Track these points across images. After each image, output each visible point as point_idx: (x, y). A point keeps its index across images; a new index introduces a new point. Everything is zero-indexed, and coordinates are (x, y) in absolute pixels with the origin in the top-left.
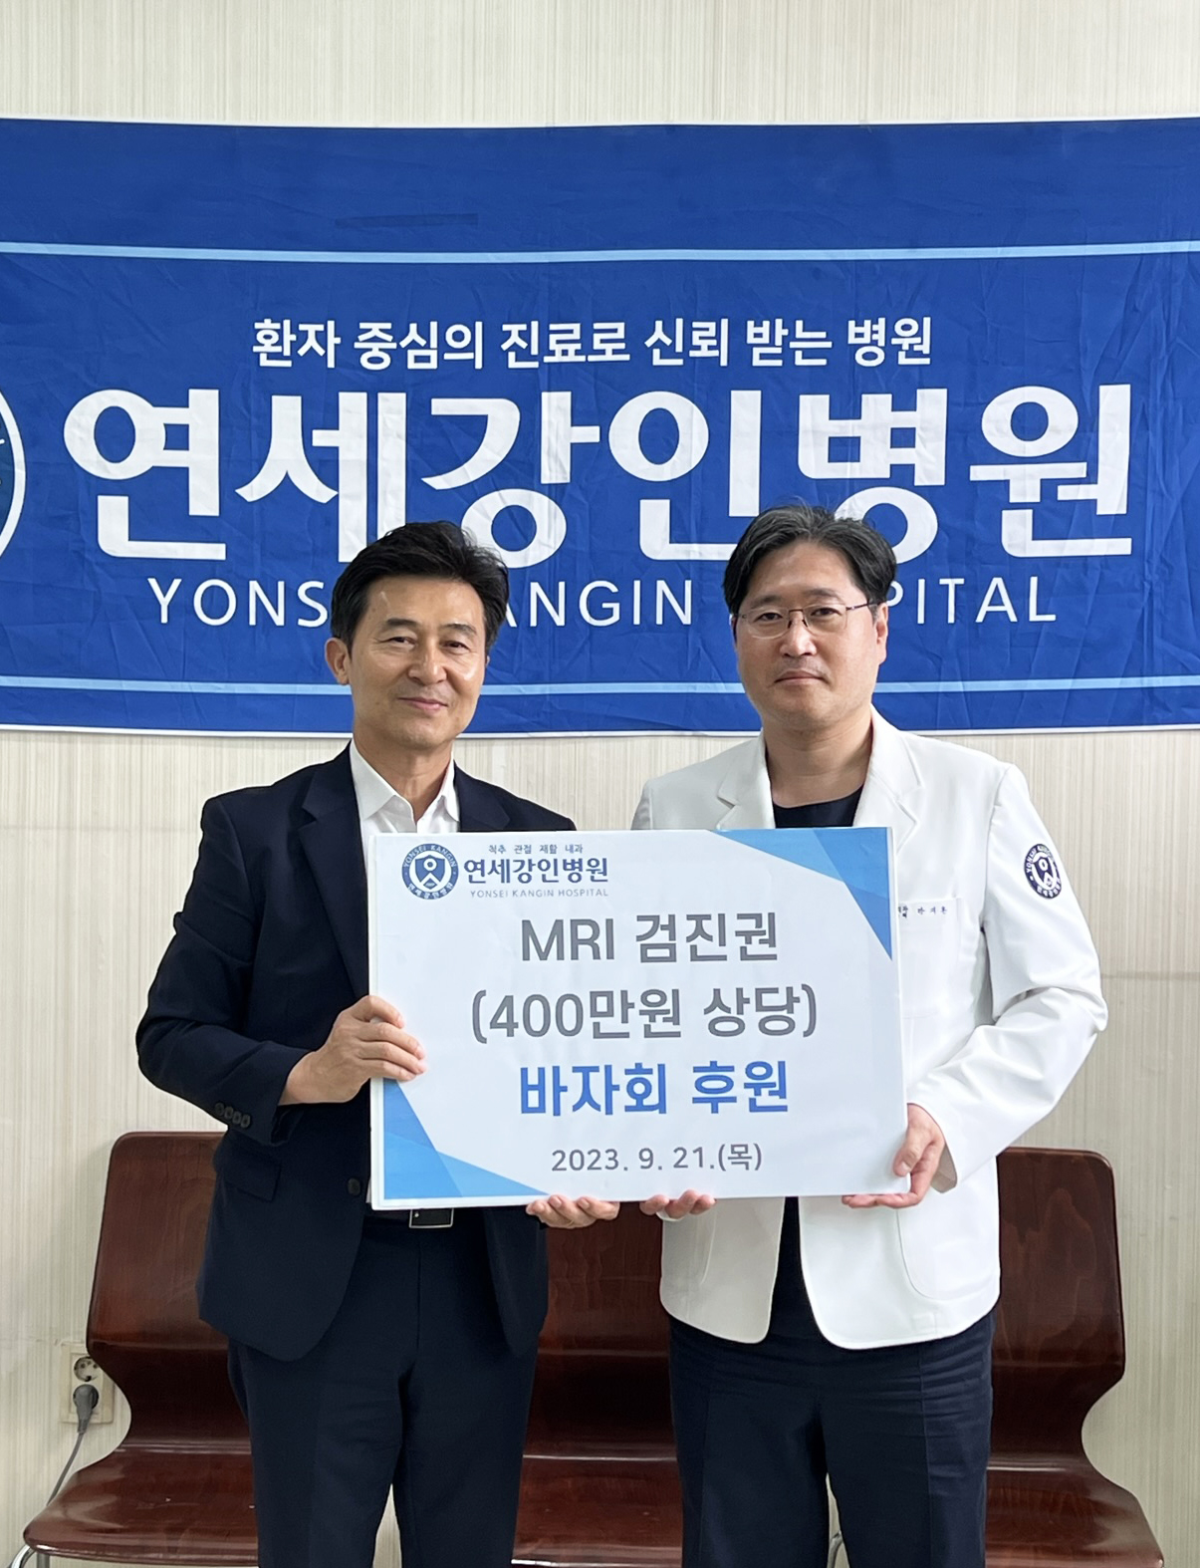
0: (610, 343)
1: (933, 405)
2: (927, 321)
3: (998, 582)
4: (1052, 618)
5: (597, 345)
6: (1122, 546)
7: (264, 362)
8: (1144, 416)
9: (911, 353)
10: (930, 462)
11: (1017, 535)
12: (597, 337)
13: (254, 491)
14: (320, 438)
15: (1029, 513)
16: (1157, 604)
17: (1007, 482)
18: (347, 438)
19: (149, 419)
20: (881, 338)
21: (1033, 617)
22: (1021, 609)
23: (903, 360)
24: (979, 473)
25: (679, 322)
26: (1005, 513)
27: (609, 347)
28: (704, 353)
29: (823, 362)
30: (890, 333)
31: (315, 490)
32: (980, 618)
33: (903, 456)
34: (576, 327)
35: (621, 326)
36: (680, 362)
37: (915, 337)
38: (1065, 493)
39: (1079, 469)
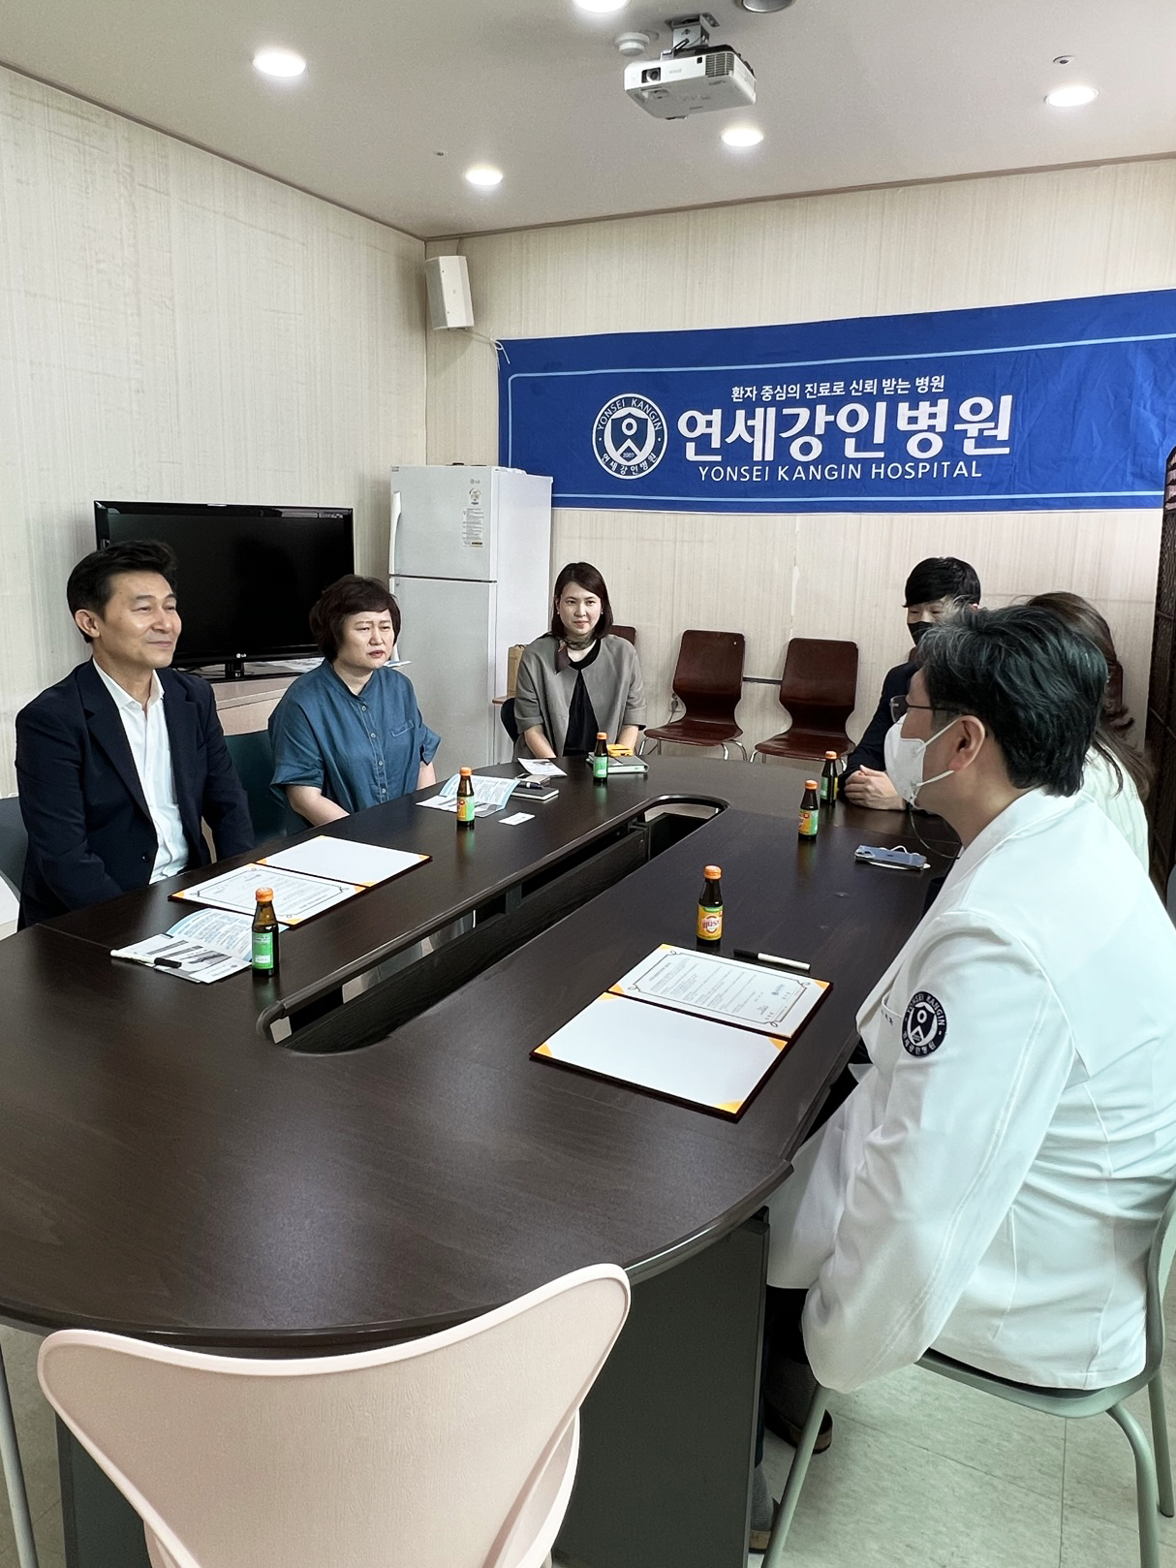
0: (839, 388)
1: (943, 404)
2: (943, 377)
3: (961, 463)
4: (980, 475)
5: (835, 390)
6: (1006, 451)
7: (735, 400)
8: (1016, 405)
9: (937, 388)
10: (941, 424)
11: (969, 447)
12: (835, 387)
13: (729, 440)
14: (750, 423)
15: (974, 440)
16: (1017, 471)
17: (966, 430)
18: (757, 423)
19: (701, 419)
20: (927, 383)
21: (974, 475)
22: (970, 472)
23: (934, 390)
24: (958, 427)
25: (861, 381)
26: (966, 440)
27: (838, 390)
28: (869, 391)
29: (907, 392)
30: (930, 381)
31: (748, 439)
32: (955, 475)
33: (932, 422)
34: (828, 384)
35: (842, 383)
36: (860, 394)
37: (939, 382)
38: (986, 433)
39: (992, 425)
